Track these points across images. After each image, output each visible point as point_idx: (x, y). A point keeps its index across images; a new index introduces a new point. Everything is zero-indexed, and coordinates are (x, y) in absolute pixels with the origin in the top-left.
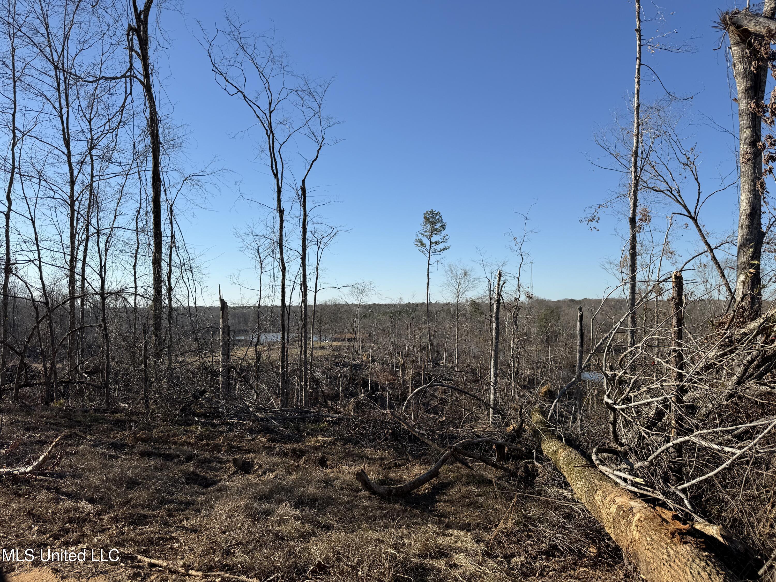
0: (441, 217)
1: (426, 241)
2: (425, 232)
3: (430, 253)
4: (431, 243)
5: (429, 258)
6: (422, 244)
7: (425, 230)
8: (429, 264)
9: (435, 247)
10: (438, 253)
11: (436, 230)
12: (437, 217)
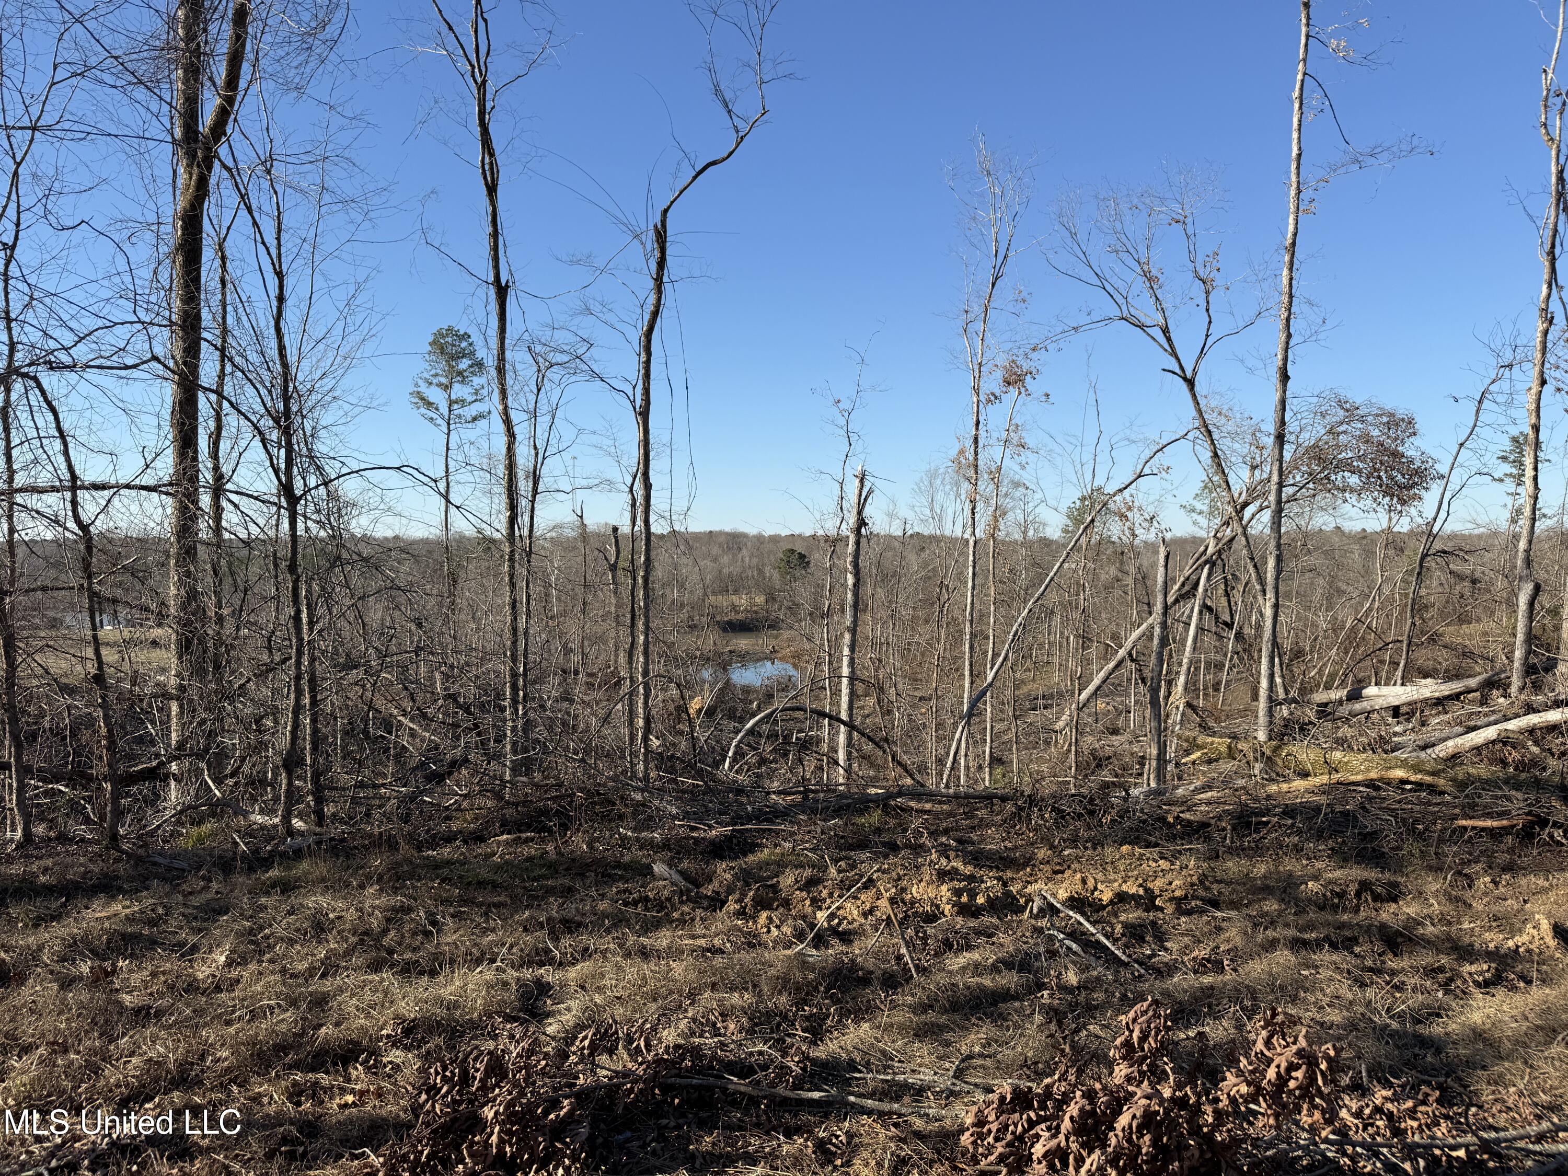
0: (471, 344)
1: (437, 396)
2: (436, 375)
3: (449, 424)
4: (451, 403)
5: (448, 434)
6: (429, 404)
7: (433, 372)
8: (448, 449)
9: (461, 411)
10: (470, 425)
11: (460, 373)
12: (464, 344)
